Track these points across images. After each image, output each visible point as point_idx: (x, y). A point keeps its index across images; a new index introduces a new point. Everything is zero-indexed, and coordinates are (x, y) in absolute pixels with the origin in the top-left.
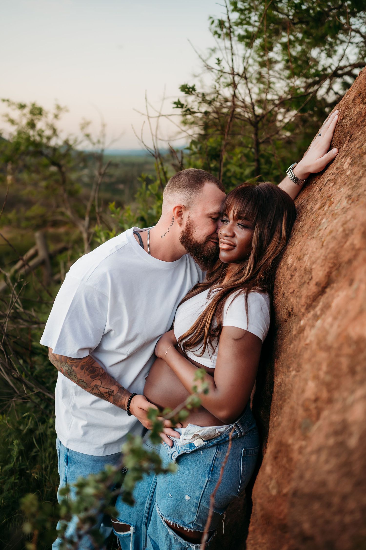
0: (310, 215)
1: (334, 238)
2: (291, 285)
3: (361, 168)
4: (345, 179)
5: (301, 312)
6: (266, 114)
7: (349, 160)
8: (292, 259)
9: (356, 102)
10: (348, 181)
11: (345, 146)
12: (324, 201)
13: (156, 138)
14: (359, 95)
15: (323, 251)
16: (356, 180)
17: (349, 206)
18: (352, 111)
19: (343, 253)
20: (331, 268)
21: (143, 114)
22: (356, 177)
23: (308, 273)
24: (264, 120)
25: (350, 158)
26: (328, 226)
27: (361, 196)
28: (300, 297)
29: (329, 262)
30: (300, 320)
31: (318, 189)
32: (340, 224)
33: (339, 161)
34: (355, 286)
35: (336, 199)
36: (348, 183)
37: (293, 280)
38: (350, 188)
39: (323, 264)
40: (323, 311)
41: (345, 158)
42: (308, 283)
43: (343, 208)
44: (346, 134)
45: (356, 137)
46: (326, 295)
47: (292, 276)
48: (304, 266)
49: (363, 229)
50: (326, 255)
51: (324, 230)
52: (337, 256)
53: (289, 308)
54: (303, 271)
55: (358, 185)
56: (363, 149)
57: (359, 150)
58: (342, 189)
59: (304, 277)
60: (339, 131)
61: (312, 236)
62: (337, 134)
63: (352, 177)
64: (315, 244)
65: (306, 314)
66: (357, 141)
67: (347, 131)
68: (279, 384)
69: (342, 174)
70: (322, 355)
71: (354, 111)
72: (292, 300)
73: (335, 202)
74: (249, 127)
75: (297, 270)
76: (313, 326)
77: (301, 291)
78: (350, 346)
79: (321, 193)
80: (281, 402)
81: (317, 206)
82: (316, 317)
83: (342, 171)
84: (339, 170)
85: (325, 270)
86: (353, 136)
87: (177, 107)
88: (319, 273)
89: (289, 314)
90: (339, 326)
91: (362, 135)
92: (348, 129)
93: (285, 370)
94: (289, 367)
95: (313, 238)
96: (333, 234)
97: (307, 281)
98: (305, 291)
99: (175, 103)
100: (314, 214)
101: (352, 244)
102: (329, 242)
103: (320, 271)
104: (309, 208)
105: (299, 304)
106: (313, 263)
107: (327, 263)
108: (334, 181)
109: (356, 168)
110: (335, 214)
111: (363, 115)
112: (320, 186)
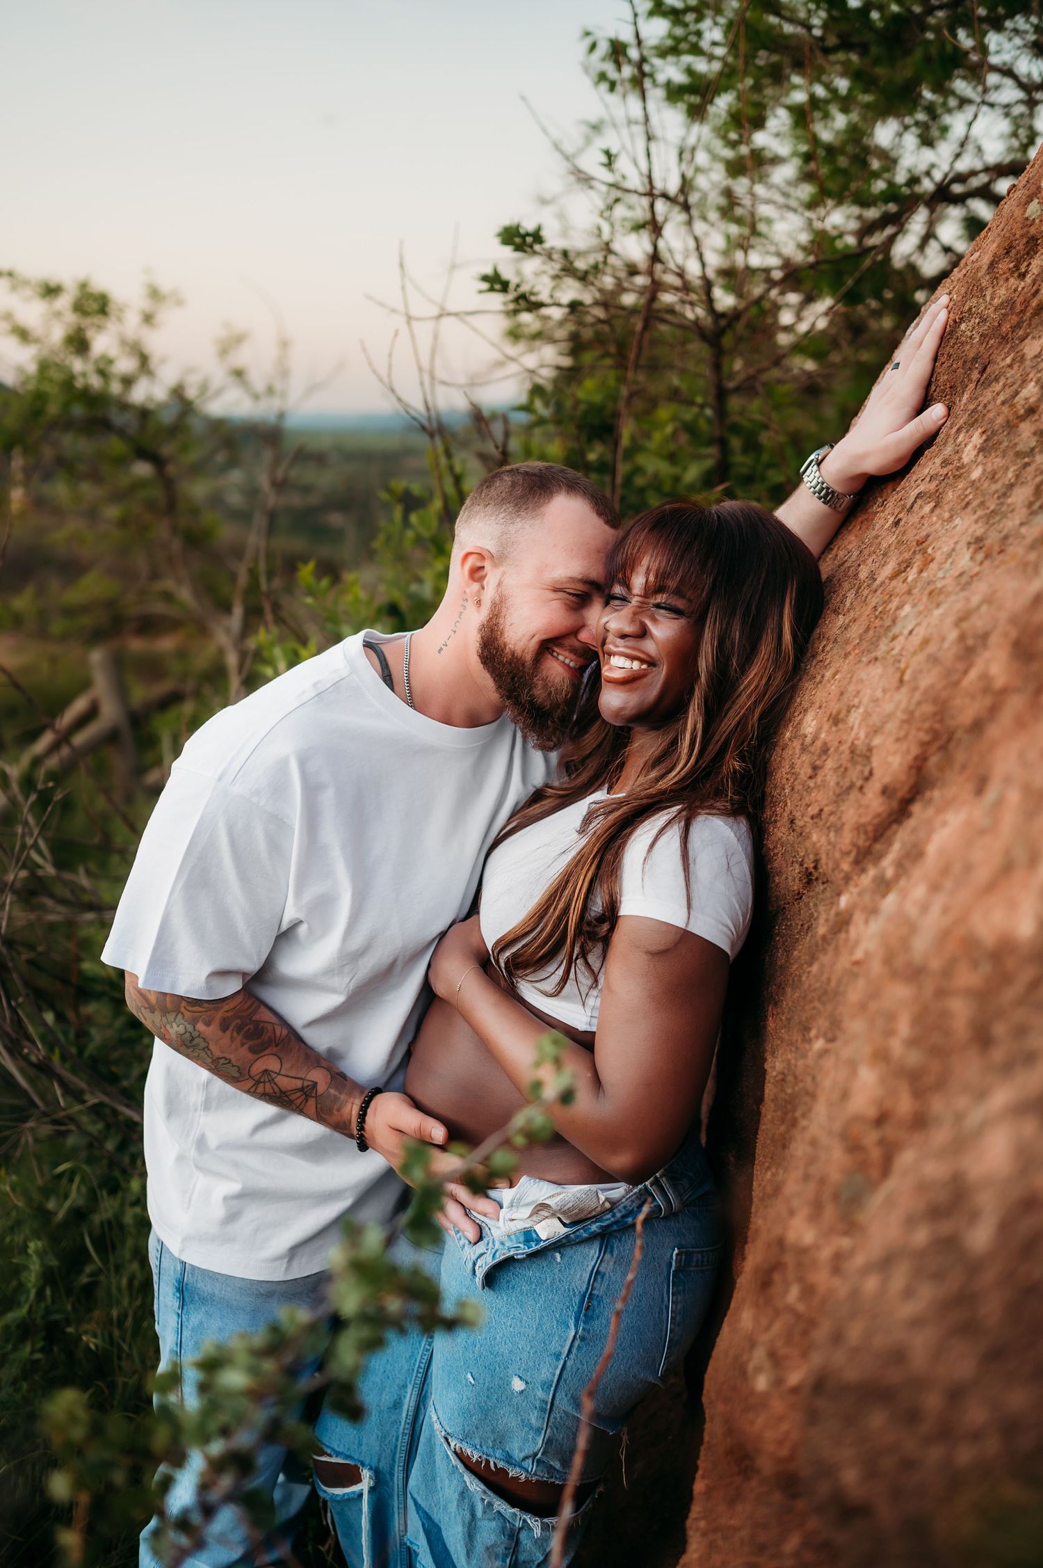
0: (868, 594)
1: (934, 660)
2: (813, 795)
3: (1012, 461)
4: (967, 492)
5: (842, 870)
6: (746, 309)
7: (977, 439)
8: (815, 722)
9: (998, 273)
10: (974, 499)
11: (966, 396)
12: (906, 556)
13: (433, 377)
14: (1007, 253)
15: (902, 697)
16: (996, 496)
17: (977, 569)
18: (988, 298)
19: (958, 702)
20: (924, 745)
21: (394, 311)
22: (998, 486)
23: (860, 759)
24: (740, 327)
25: (980, 430)
26: (918, 624)
27: (1011, 540)
28: (839, 830)
29: (919, 729)
30: (839, 894)
31: (891, 520)
32: (950, 620)
33: (951, 441)
34: (991, 795)
35: (939, 549)
36: (975, 503)
37: (819, 779)
38: (980, 518)
39: (902, 733)
40: (902, 867)
41: (967, 432)
42: (861, 788)
43: (961, 575)
44: (969, 364)
45: (997, 372)
46: (911, 823)
47: (815, 768)
48: (850, 740)
49: (1014, 633)
50: (912, 707)
51: (907, 638)
52: (942, 710)
53: (806, 860)
54: (846, 755)
55: (1004, 508)
56: (1019, 407)
57: (1005, 409)
58: (957, 521)
59: (849, 773)
60: (949, 356)
61: (873, 655)
62: (943, 363)
63: (986, 485)
64: (881, 676)
65: (855, 878)
66: (1001, 384)
67: (971, 355)
68: (780, 1077)
69: (957, 477)
70: (899, 993)
71: (992, 299)
72: (815, 837)
73: (939, 556)
74: (698, 347)
75: (829, 752)
76: (873, 911)
77: (842, 812)
78: (975, 964)
79: (897, 532)
80: (783, 1128)
81: (888, 570)
82: (883, 886)
83: (958, 468)
84: (950, 467)
85: (908, 751)
86: (988, 370)
87: (492, 289)
88: (890, 759)
89: (809, 879)
90: (946, 910)
91: (1016, 367)
92: (974, 350)
93: (796, 1036)
94: (807, 1029)
95: (876, 659)
96: (931, 648)
97: (859, 783)
98: (852, 812)
99: (485, 278)
100: (879, 592)
101: (985, 677)
102: (921, 671)
103: (894, 753)
104: (863, 574)
105: (834, 848)
106: (876, 732)
107: (913, 732)
108: (937, 498)
109: (998, 460)
110: (936, 591)
111: (1018, 308)
112: (896, 512)
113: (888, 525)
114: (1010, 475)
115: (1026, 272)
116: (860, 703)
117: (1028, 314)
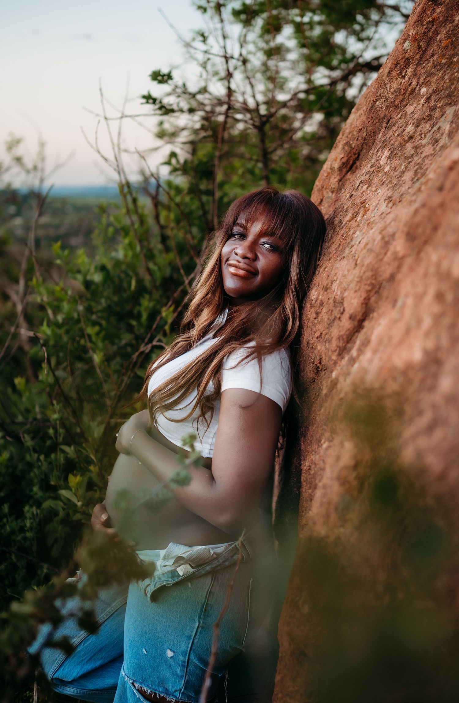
0: (339, 230)
1: (371, 251)
2: (317, 327)
3: (403, 161)
4: (383, 178)
5: (333, 360)
7: (387, 153)
8: (316, 293)
9: (392, 76)
10: (387, 180)
11: (380, 135)
12: (356, 210)
13: (119, 149)
14: (396, 66)
16: (397, 177)
17: (389, 210)
18: (388, 89)
19: (383, 268)
20: (369, 292)
21: (97, 115)
22: (398, 173)
23: (338, 305)
24: (272, 121)
25: (388, 149)
27: (404, 195)
28: (330, 341)
29: (365, 284)
30: (332, 372)
31: (348, 195)
32: (377, 232)
33: (375, 155)
34: (399, 304)
35: (372, 204)
36: (387, 182)
37: (319, 319)
38: (390, 188)
39: (357, 288)
40: (360, 351)
41: (382, 151)
42: (340, 318)
43: (381, 214)
44: (381, 120)
45: (394, 122)
46: (364, 330)
47: (317, 313)
48: (333, 296)
49: (406, 229)
50: (361, 275)
51: (358, 245)
52: (376, 273)
53: (316, 360)
54: (332, 304)
55: (401, 182)
56: (405, 136)
57: (399, 138)
58: (379, 191)
59: (334, 312)
60: (372, 117)
61: (342, 256)
62: (369, 122)
63: (392, 173)
64: (347, 264)
65: (339, 362)
66: (396, 127)
67: (382, 116)
68: (308, 468)
69: (377, 172)
71: (390, 89)
72: (319, 348)
73: (371, 208)
75: (324, 305)
76: (348, 374)
77: (331, 332)
79: (351, 200)
80: (310, 491)
81: (348, 218)
82: (353, 361)
83: (378, 168)
84: (375, 168)
85: (361, 296)
86: (390, 121)
87: (148, 102)
88: (352, 301)
89: (318, 370)
90: (381, 359)
91: (403, 119)
92: (383, 114)
93: (315, 446)
94: (320, 440)
95: (344, 257)
96: (369, 246)
97: (338, 316)
98: (336, 331)
99: (144, 97)
100: (344, 228)
101: (395, 253)
102: (365, 257)
103: (354, 298)
104: (336, 222)
105: (329, 350)
106: (345, 290)
107: (363, 286)
108: (369, 183)
109: (396, 161)
110: (371, 223)
111: (403, 92)
112: (351, 192)
113: (347, 198)
114: (403, 167)
115: (405, 75)
116: (337, 278)
117: (407, 94)
